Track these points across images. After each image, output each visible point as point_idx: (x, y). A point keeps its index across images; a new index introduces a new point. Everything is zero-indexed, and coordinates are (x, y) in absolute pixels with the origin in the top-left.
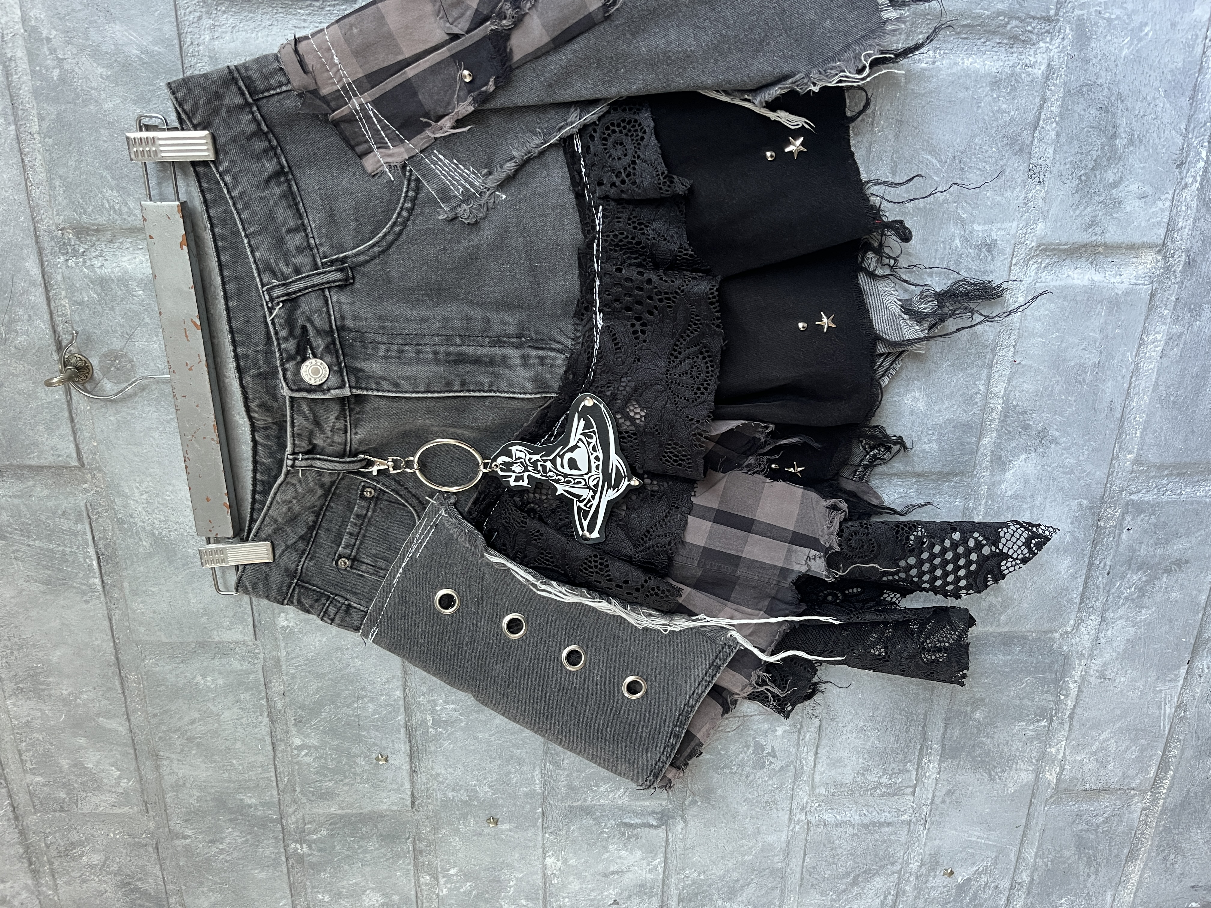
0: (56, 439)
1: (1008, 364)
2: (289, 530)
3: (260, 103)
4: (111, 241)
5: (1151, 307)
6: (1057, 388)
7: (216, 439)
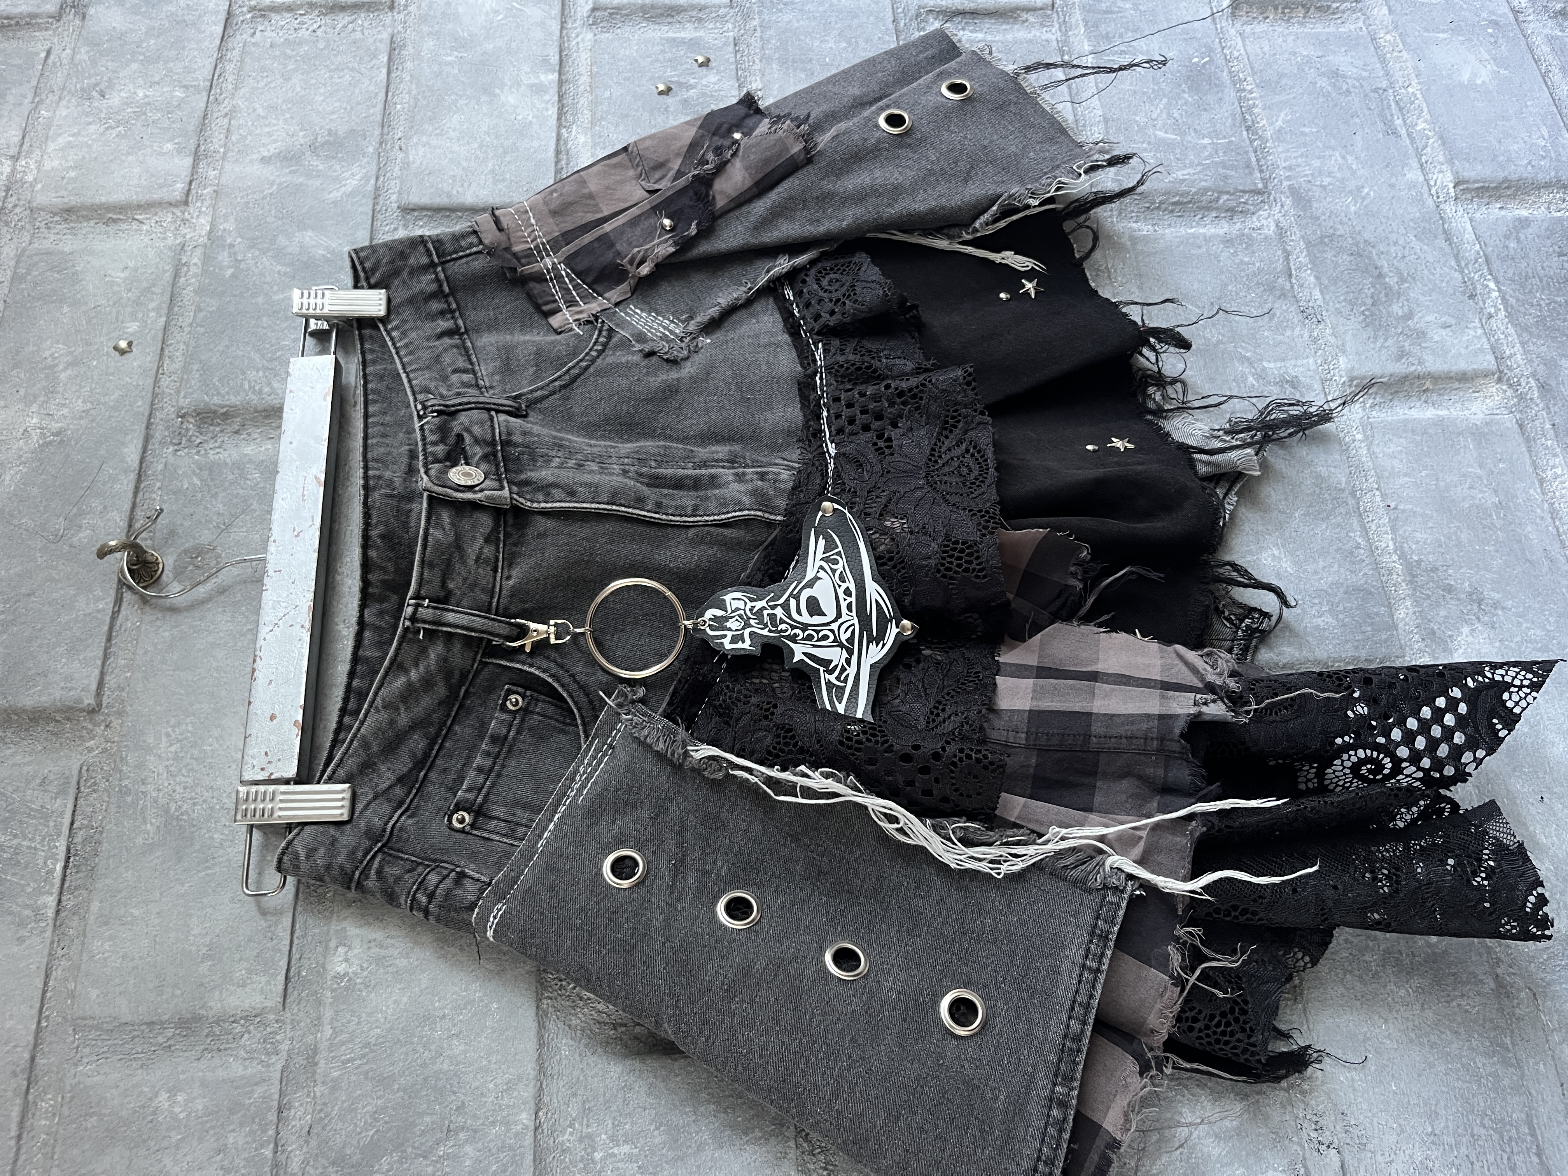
0: (76, 664)
1: (1381, 511)
2: (383, 768)
3: (447, 265)
4: (237, 432)
5: (1529, 441)
6: (1463, 537)
7: (308, 625)
